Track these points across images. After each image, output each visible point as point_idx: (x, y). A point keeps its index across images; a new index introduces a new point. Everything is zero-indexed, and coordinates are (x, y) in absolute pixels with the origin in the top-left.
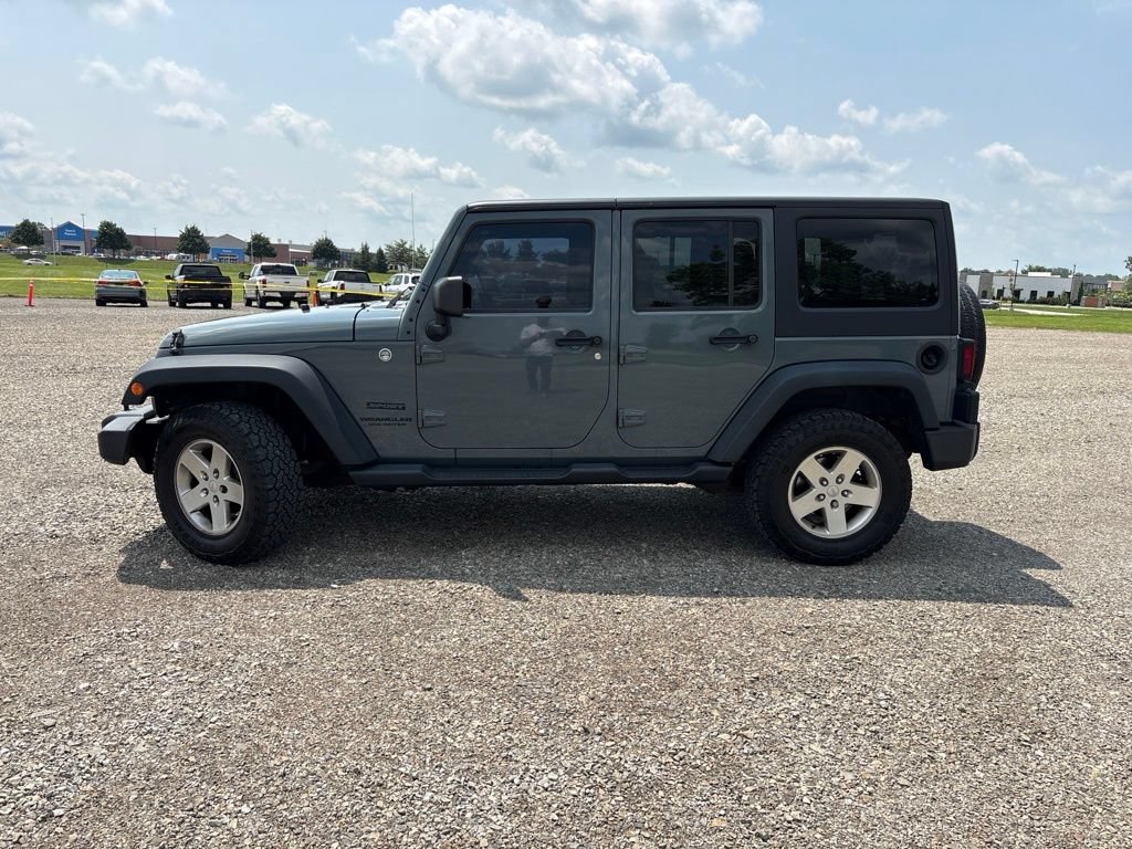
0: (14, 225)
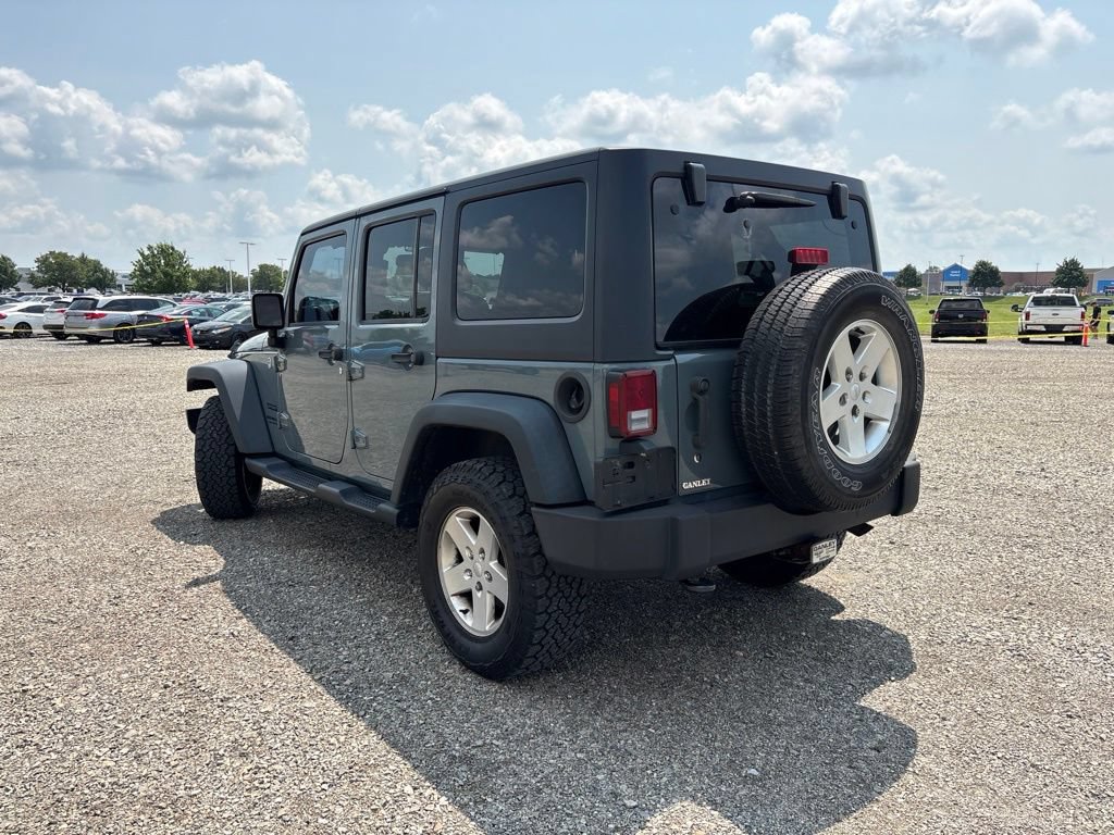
0: (898, 270)
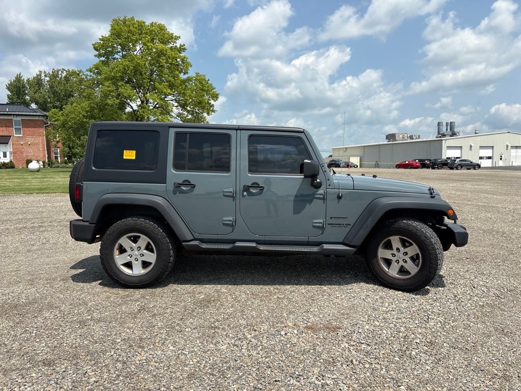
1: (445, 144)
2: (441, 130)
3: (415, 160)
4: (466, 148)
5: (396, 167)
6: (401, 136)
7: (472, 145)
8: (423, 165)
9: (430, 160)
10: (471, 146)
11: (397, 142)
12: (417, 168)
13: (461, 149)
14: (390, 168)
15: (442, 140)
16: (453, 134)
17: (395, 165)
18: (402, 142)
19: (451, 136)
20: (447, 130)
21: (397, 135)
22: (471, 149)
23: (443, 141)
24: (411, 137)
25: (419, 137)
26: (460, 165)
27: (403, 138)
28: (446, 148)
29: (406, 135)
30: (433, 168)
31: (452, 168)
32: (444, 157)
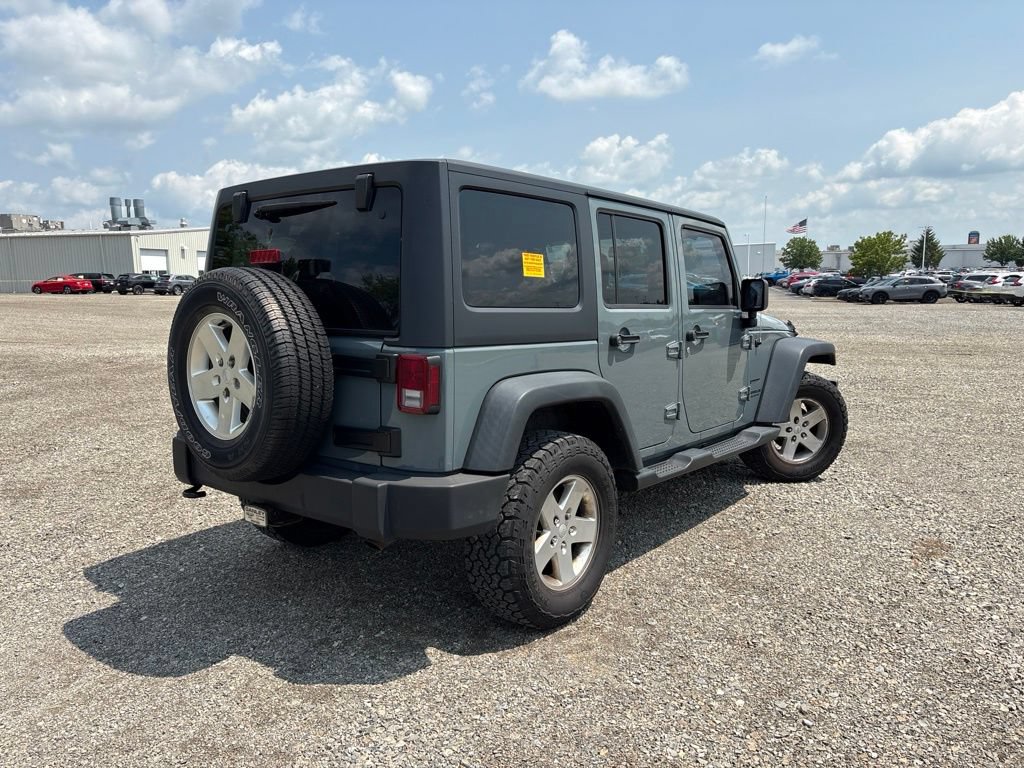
1: (137, 244)
2: (118, 215)
3: (77, 275)
4: (174, 254)
5: (34, 291)
6: (24, 221)
7: (185, 248)
8: (99, 286)
9: (110, 276)
10: (183, 250)
11: (16, 235)
12: (84, 292)
13: (167, 256)
14: (11, 292)
15: (129, 235)
16: (145, 225)
17: (31, 286)
18: (28, 234)
19: (141, 228)
20: (129, 215)
21: (14, 219)
22: (183, 257)
23: (132, 238)
24: (45, 226)
25: (62, 227)
26: (178, 285)
27: (31, 225)
28: (138, 251)
29: (35, 219)
30: (123, 292)
31: (161, 292)
32: (138, 270)
